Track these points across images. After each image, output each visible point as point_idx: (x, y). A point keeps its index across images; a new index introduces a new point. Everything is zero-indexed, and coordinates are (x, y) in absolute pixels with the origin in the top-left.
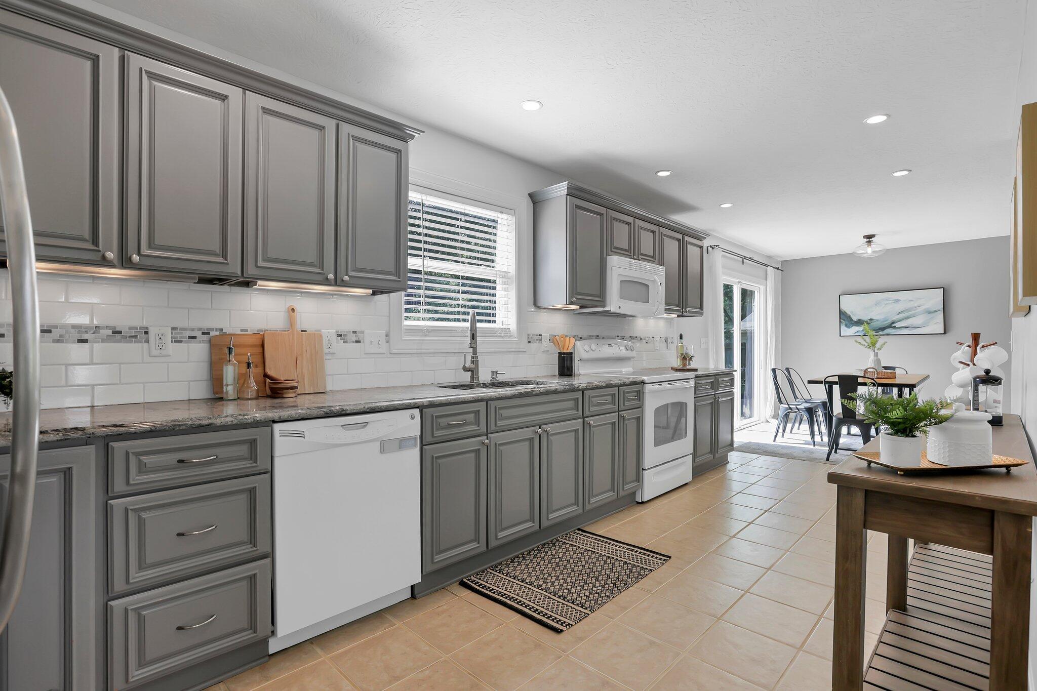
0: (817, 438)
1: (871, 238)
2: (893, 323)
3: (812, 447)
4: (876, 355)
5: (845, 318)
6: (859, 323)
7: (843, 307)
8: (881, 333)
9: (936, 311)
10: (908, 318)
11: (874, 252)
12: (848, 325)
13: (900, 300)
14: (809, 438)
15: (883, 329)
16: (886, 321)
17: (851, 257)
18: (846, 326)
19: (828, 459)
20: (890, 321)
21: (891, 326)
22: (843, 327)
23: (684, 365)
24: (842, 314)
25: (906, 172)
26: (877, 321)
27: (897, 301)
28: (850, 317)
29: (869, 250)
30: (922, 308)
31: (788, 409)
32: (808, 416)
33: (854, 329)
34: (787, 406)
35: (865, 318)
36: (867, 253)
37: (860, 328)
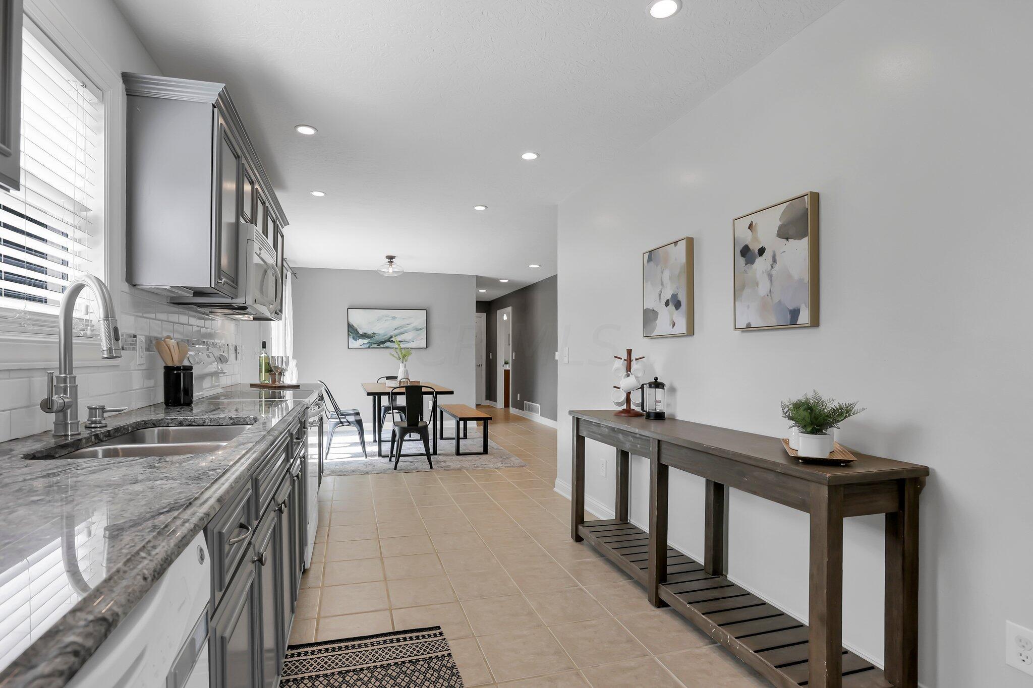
0: (369, 449)
1: (392, 259)
2: (391, 337)
3: (364, 458)
4: (405, 366)
5: (352, 331)
6: (365, 336)
7: (351, 321)
8: (381, 346)
9: (421, 329)
10: (401, 333)
11: (394, 272)
12: (355, 337)
13: (397, 318)
14: (359, 449)
15: (383, 342)
16: (385, 336)
17: (375, 275)
18: (354, 338)
19: (395, 468)
20: (388, 336)
21: (389, 340)
22: (351, 340)
23: (274, 381)
24: (350, 326)
25: (483, 208)
26: (379, 335)
27: (394, 318)
28: (356, 330)
29: (391, 270)
30: (410, 327)
31: (340, 423)
32: (359, 429)
33: (361, 342)
34: (338, 420)
35: (370, 332)
36: (388, 272)
37: (366, 341)
